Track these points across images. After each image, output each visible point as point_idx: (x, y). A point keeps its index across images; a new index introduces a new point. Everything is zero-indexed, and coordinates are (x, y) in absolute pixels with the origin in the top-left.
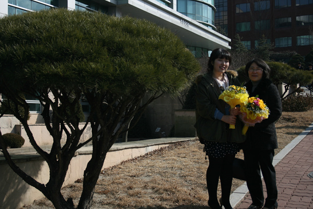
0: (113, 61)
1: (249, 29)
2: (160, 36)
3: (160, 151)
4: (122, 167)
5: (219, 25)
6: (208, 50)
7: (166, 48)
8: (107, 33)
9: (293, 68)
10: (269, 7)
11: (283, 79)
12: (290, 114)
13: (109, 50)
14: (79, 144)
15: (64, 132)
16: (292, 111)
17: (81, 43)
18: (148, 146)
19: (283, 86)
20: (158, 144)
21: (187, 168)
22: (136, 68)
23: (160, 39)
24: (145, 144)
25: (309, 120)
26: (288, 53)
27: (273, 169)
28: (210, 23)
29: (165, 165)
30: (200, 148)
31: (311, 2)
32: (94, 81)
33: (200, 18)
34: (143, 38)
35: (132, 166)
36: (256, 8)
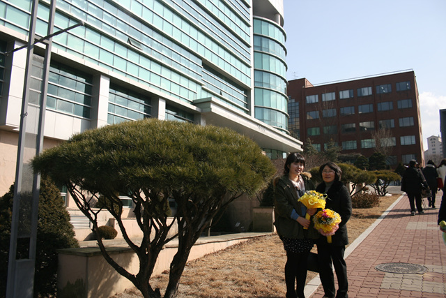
0: (198, 166)
1: (318, 133)
2: (239, 142)
3: (240, 245)
4: (204, 259)
5: (292, 130)
6: (283, 152)
7: (245, 153)
8: (193, 140)
9: (359, 169)
10: (335, 114)
11: (350, 178)
12: (357, 210)
13: (194, 155)
14: (166, 239)
15: (153, 227)
16: (359, 207)
17: (170, 149)
18: (229, 241)
19: (351, 185)
20: (238, 239)
21: (265, 261)
22: (218, 172)
23: (240, 145)
26: (354, 155)
27: (343, 262)
28: (284, 128)
29: (244, 259)
30: (276, 243)
31: (372, 110)
32: (181, 183)
33: (276, 124)
34: (224, 145)
35: (214, 258)
36: (324, 115)
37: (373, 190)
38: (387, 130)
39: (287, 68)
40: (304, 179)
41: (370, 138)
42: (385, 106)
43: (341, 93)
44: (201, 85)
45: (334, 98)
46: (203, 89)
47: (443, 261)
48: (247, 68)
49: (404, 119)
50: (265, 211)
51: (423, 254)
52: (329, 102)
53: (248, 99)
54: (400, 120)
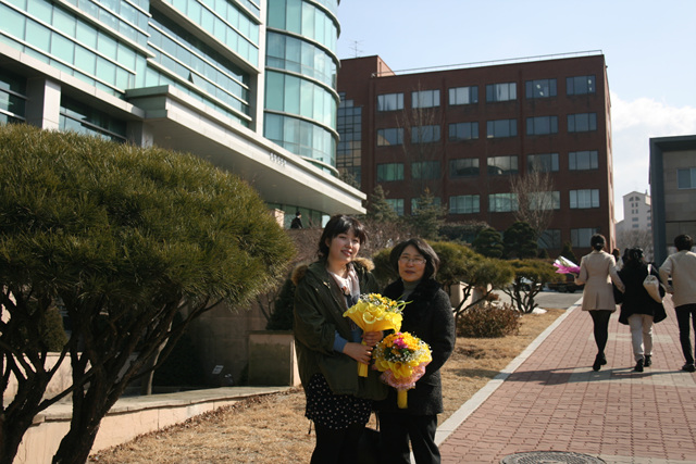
0: (118, 236)
1: (400, 176)
2: (217, 187)
3: (216, 413)
4: (135, 446)
5: (345, 167)
6: (322, 213)
7: (228, 211)
8: (110, 177)
9: (479, 255)
10: (438, 137)
11: (461, 274)
12: (473, 341)
13: (111, 212)
14: (42, 400)
15: (12, 374)
16: (478, 335)
17: (55, 196)
18: (193, 404)
19: (462, 287)
20: (214, 401)
21: (269, 449)
22: (164, 251)
23: (218, 193)
24: (186, 400)
25: (507, 354)
26: (473, 225)
27: (435, 450)
28: (327, 163)
29: (225, 444)
30: (297, 409)
31: (514, 133)
32: (76, 274)
33: (308, 152)
34: (182, 191)
35: (157, 444)
36: (415, 138)
37: (509, 301)
38: (542, 175)
39: (339, 32)
40: (359, 273)
41: (508, 191)
42: (541, 125)
43: (452, 92)
44: (145, 55)
45: (437, 103)
46: (150, 65)
47: (636, 447)
48: (252, 25)
49: (579, 154)
50: (278, 339)
51: (600, 434)
52: (425, 109)
53: (250, 94)
54: (572, 155)
